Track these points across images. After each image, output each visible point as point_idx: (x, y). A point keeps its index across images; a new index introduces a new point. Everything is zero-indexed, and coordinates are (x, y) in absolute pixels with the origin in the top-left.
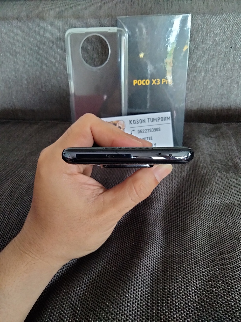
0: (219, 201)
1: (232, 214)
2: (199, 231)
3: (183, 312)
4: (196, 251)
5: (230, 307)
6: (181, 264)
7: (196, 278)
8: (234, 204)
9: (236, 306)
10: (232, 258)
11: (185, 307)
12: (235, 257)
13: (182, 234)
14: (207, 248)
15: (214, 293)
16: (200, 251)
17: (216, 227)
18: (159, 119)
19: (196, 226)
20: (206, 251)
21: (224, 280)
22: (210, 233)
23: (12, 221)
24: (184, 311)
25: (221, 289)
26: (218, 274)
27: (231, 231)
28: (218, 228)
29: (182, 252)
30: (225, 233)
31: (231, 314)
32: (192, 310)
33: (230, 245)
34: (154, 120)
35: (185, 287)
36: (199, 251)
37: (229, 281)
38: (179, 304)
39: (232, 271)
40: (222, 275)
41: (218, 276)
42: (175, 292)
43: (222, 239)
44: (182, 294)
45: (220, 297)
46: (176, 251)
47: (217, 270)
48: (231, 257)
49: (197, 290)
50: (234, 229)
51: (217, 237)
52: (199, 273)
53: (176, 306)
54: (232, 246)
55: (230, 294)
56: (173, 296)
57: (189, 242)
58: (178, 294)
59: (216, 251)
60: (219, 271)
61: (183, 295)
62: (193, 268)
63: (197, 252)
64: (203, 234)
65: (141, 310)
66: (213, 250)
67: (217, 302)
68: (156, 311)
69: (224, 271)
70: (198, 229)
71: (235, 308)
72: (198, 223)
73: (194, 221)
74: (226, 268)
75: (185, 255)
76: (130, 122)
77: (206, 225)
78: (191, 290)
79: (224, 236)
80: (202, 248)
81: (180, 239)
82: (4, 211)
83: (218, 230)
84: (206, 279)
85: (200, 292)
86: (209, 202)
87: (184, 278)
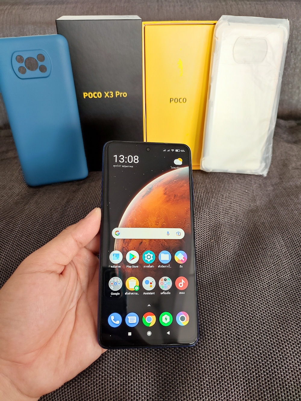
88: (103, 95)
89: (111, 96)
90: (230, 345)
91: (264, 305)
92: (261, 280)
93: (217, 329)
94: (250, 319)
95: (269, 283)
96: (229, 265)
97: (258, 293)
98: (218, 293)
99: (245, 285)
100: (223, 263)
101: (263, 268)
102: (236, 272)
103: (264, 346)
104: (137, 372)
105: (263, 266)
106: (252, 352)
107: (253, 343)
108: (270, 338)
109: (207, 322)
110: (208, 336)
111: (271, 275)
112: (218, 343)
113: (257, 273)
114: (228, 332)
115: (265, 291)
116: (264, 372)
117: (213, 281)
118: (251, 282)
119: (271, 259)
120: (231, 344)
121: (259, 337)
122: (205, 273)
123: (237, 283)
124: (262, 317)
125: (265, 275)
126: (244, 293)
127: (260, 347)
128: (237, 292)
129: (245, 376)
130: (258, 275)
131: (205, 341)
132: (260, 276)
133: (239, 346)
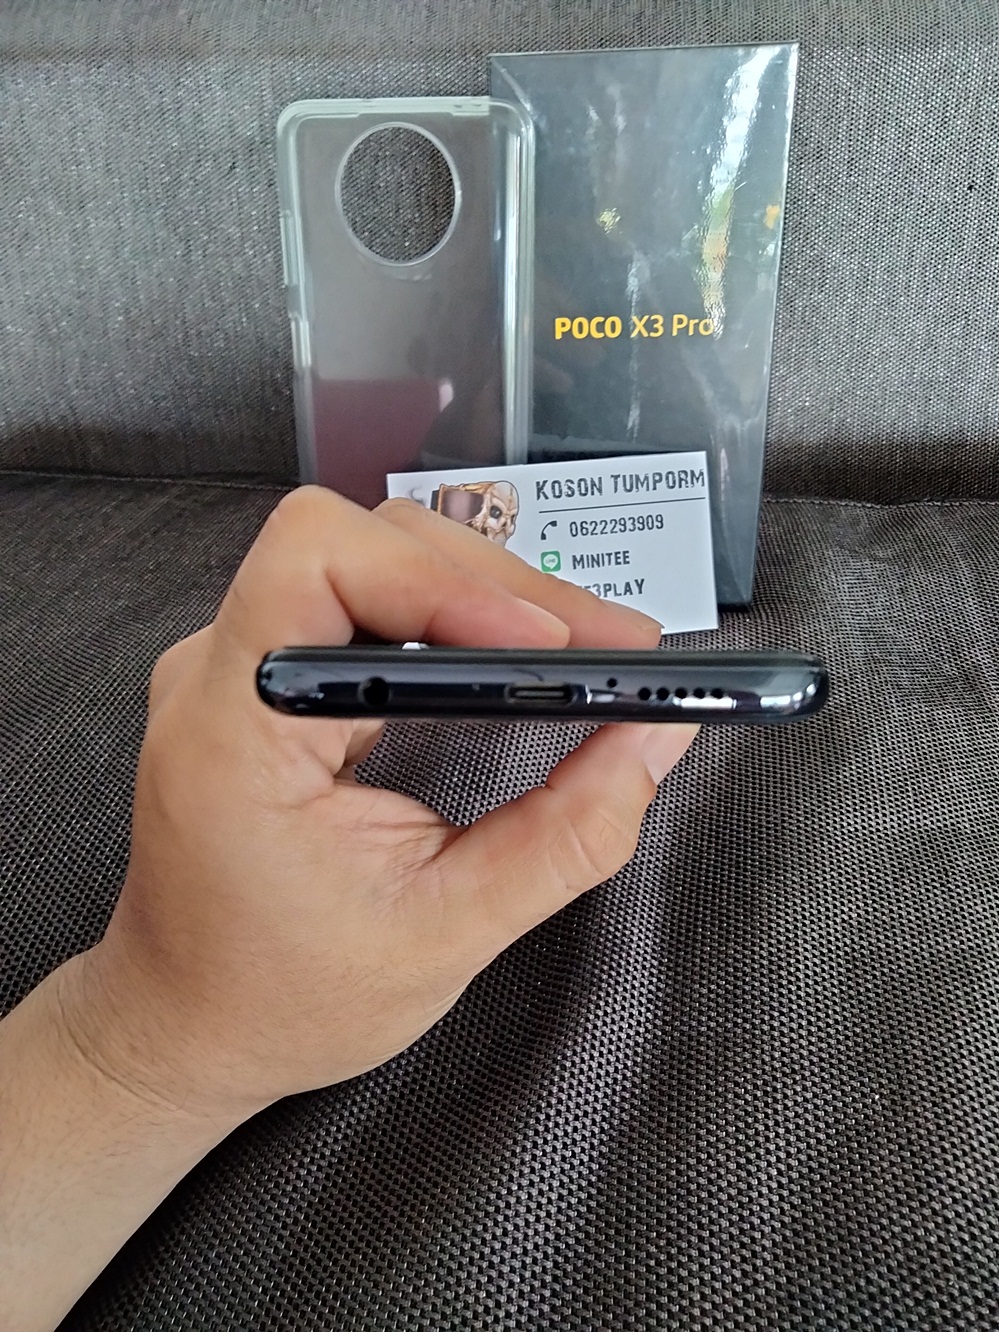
0: (895, 819)
1: (947, 876)
2: (806, 941)
3: (727, 1265)
4: (792, 1020)
5: (920, 1252)
6: (728, 1073)
7: (788, 1131)
8: (957, 833)
9: (947, 1249)
10: (939, 1054)
11: (736, 1245)
12: (953, 1050)
13: (736, 951)
14: (835, 1012)
15: (859, 1193)
16: (810, 1023)
17: (877, 925)
18: (657, 478)
19: (796, 919)
20: (831, 1022)
21: (904, 1142)
22: (854, 950)
23: (47, 885)
24: (733, 1262)
25: (889, 1177)
26: (876, 1117)
27: (937, 943)
28: (885, 929)
29: (736, 1024)
30: (914, 952)
31: (925, 1280)
32: (764, 1260)
33: (933, 999)
34: (635, 482)
35: (739, 1166)
36: (804, 1023)
37: (922, 1148)
38: (712, 1234)
39: (935, 1104)
40: (896, 1122)
41: (877, 1124)
42: (698, 1184)
43: (901, 975)
44: (729, 1195)
45: (882, 1208)
46: (710, 1018)
47: (874, 1102)
48: (934, 1048)
49: (791, 1180)
50: (953, 937)
51: (882, 965)
52: (800, 1111)
53: (701, 1239)
54: (942, 1004)
55: (925, 1198)
56: (691, 1199)
57: (762, 984)
58: (711, 1194)
59: (872, 1025)
60: (883, 1105)
61: (730, 1198)
62: (775, 1090)
63: (794, 1026)
64: (822, 954)
65: (557, 1250)
66: (863, 1020)
67: (871, 1230)
68: (618, 1260)
69: (903, 1106)
70: (805, 933)
71: (943, 1254)
72: (804, 909)
73: (787, 899)
74: (913, 1093)
75: (747, 1036)
76: (540, 489)
77: (836, 915)
78: (764, 1177)
79: (908, 963)
80: (818, 1009)
81: (727, 973)
82: (16, 842)
83: (887, 937)
84: (828, 1136)
85: (803, 1188)
86: (851, 822)
87: (737, 1127)
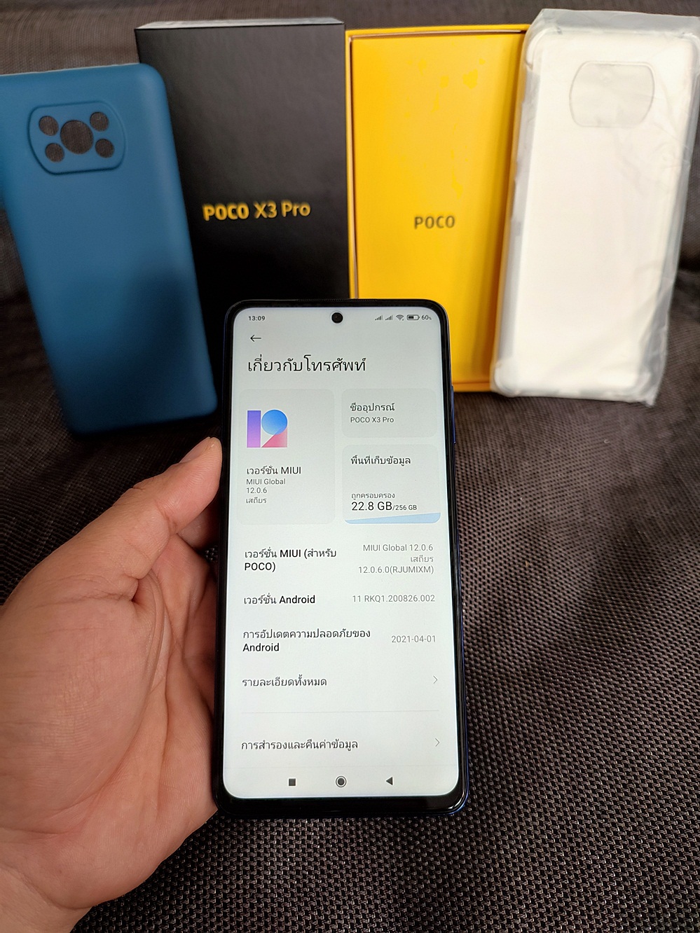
88: (253, 210)
89: (272, 213)
90: (581, 829)
91: (665, 727)
92: (654, 662)
93: (548, 788)
94: (631, 761)
95: (674, 669)
96: (571, 625)
97: (648, 695)
98: (546, 697)
99: (615, 677)
100: (557, 620)
101: (658, 633)
102: (589, 643)
103: (669, 832)
104: (346, 898)
105: (659, 627)
106: (638, 846)
107: (640, 824)
108: (683, 809)
109: (522, 770)
110: (525, 806)
111: (680, 649)
112: (550, 823)
113: (643, 644)
114: (576, 796)
115: (665, 691)
116: (670, 897)
117: (533, 666)
118: (628, 669)
119: (677, 609)
120: (584, 826)
121: (655, 808)
122: (512, 646)
123: (593, 671)
124: (661, 757)
125: (665, 651)
126: (613, 696)
127: (657, 834)
128: (594, 693)
129: (621, 909)
130: (645, 650)
131: (517, 820)
132: (652, 653)
133: (604, 830)
